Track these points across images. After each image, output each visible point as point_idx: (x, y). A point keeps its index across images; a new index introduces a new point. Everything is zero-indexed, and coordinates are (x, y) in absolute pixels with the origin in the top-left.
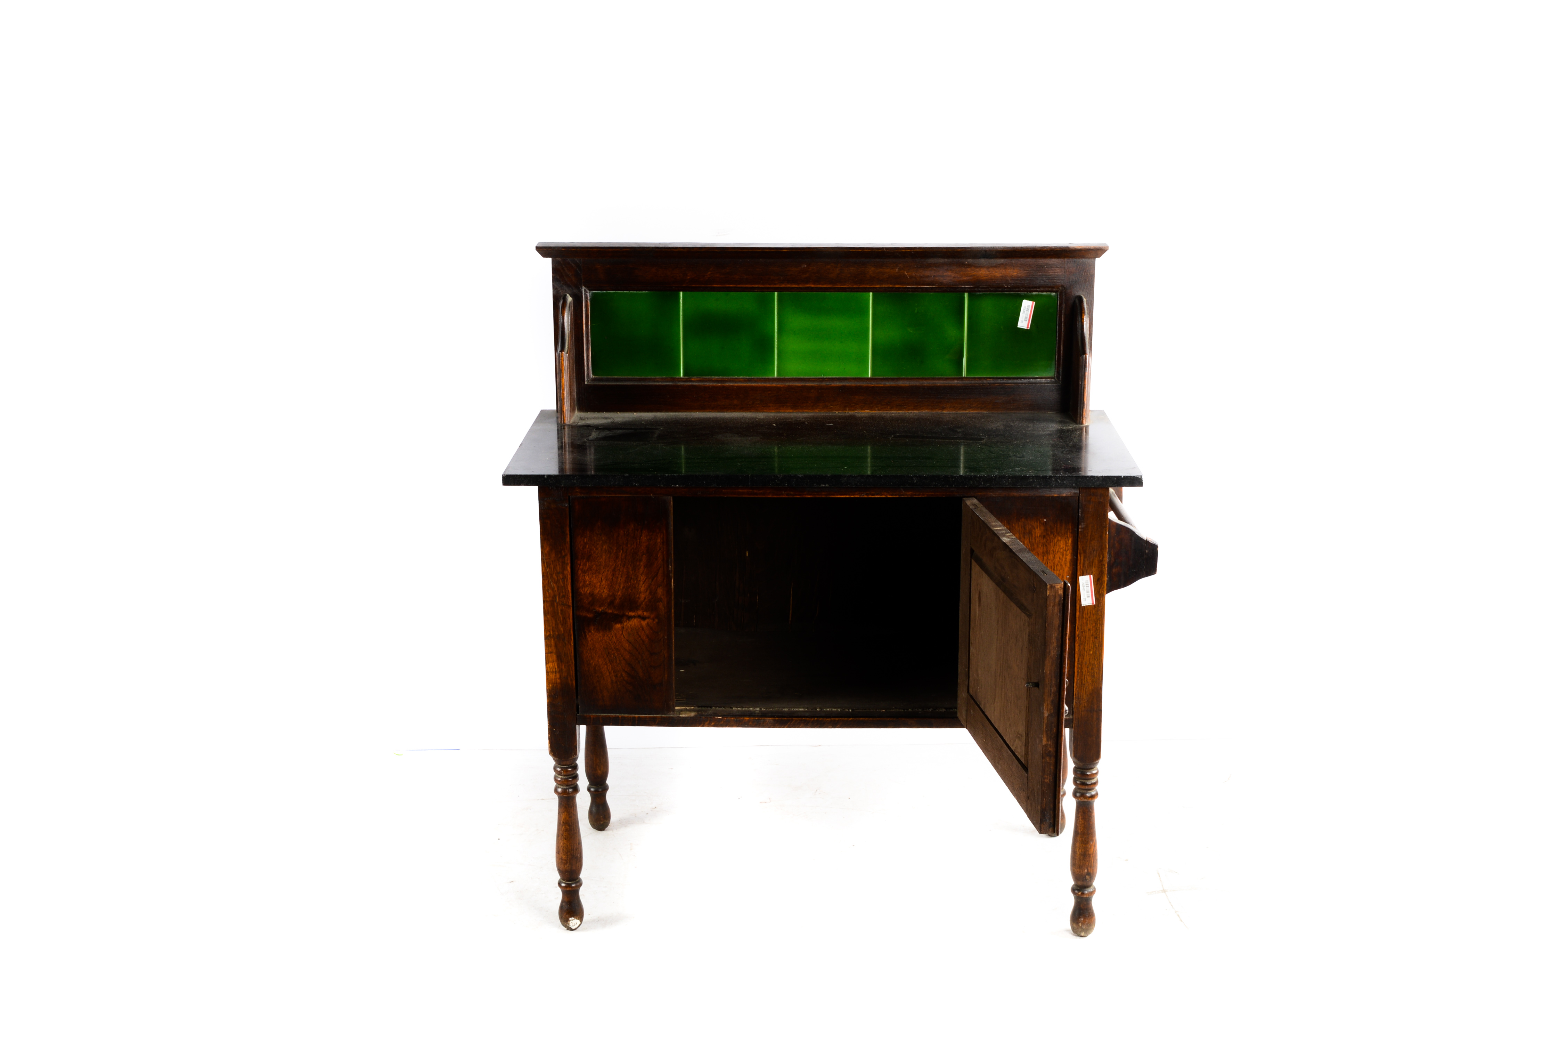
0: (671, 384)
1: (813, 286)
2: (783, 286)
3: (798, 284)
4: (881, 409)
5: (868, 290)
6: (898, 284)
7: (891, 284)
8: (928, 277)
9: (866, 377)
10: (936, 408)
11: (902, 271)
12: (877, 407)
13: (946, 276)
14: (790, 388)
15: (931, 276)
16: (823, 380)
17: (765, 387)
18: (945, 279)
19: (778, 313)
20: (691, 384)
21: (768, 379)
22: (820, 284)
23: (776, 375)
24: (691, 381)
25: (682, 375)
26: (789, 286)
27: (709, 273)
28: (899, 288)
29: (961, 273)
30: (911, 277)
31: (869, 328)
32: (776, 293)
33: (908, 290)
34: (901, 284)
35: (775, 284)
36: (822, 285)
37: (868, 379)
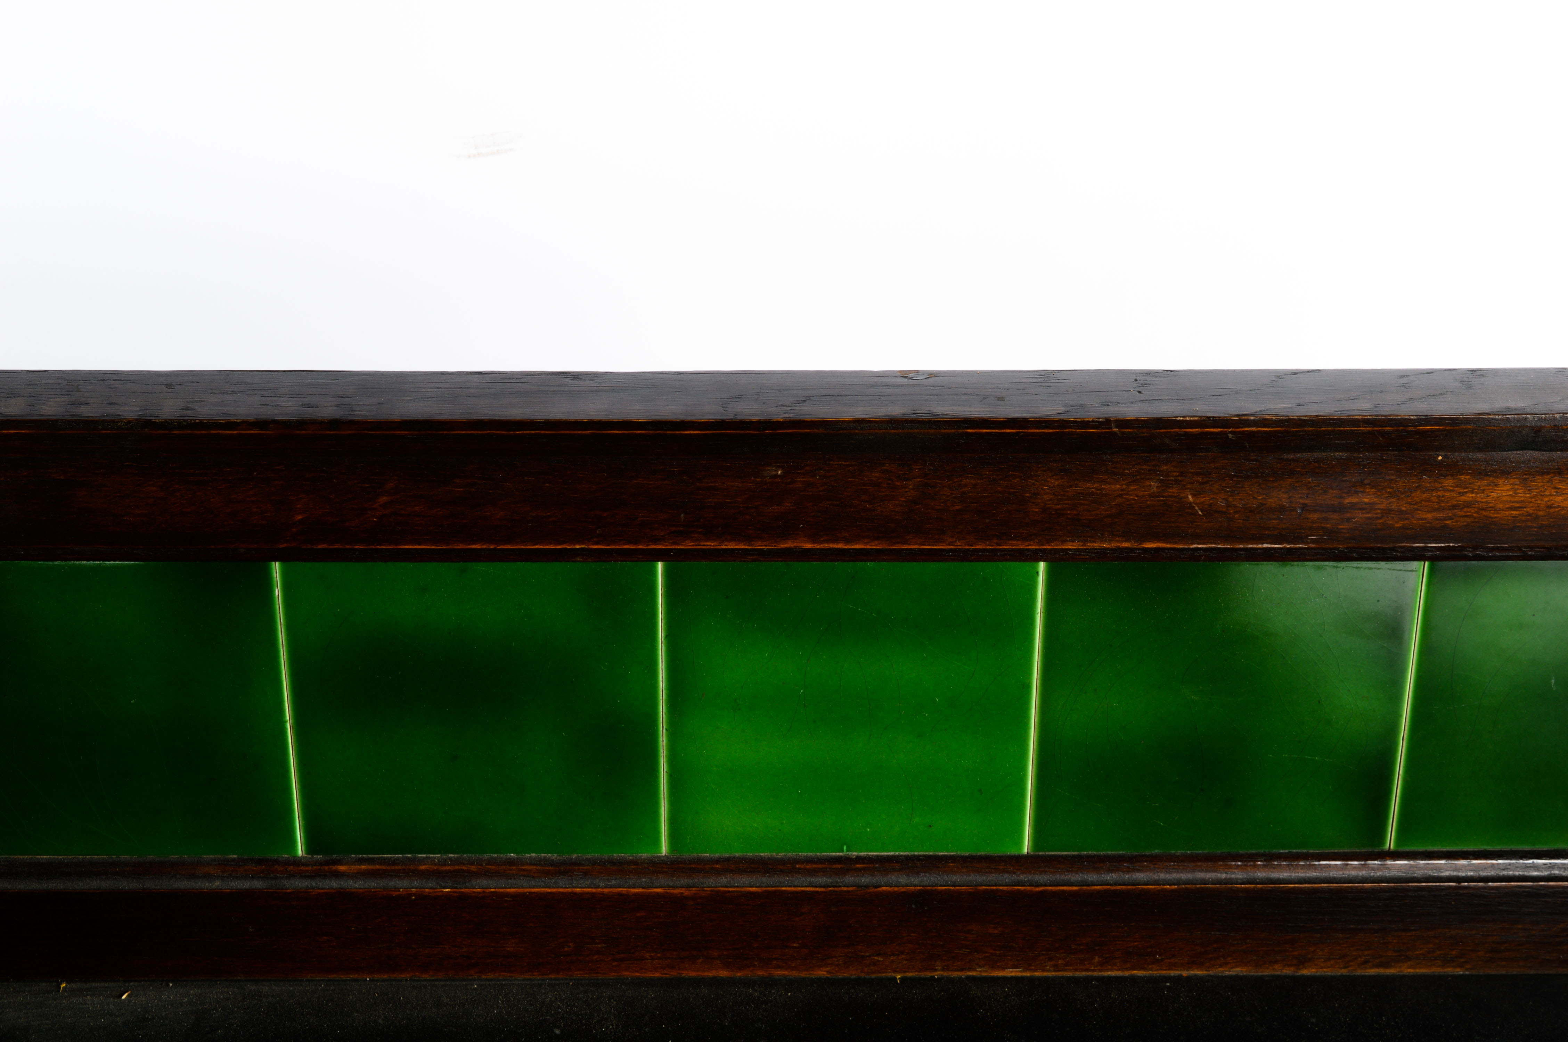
0: (258, 884)
1: (809, 546)
2: (688, 545)
3: (748, 539)
4: (1067, 965)
5: (1035, 557)
6: (1156, 538)
7: (1127, 537)
8: (1281, 509)
9: (1012, 851)
10: (1276, 962)
11: (1174, 491)
12: (1051, 959)
13: (1353, 506)
14: (719, 899)
15: (1295, 510)
16: (846, 864)
17: (624, 899)
18: (1349, 520)
19: (669, 636)
20: (334, 884)
21: (636, 862)
22: (836, 541)
23: (664, 848)
24: (338, 875)
25: (300, 850)
26: (711, 545)
27: (384, 499)
28: (1157, 550)
29: (1417, 496)
30: (1210, 512)
31: (1027, 687)
32: (660, 566)
33: (1194, 556)
34: (1166, 538)
35: (656, 541)
36: (847, 541)
37: (1018, 862)
